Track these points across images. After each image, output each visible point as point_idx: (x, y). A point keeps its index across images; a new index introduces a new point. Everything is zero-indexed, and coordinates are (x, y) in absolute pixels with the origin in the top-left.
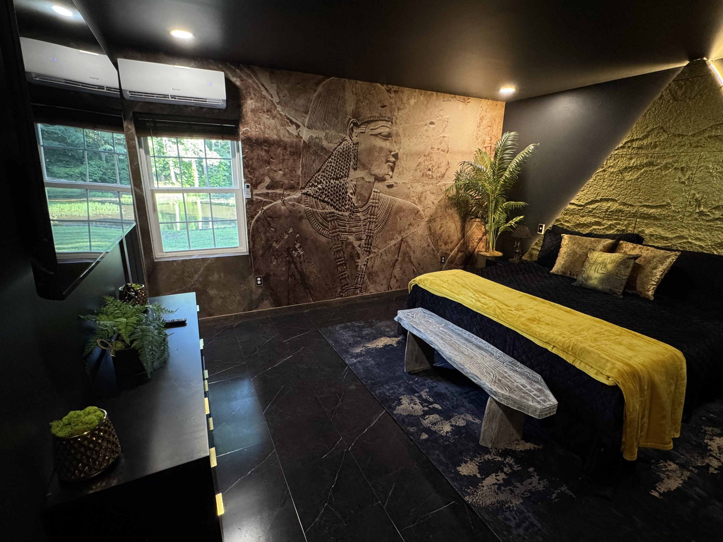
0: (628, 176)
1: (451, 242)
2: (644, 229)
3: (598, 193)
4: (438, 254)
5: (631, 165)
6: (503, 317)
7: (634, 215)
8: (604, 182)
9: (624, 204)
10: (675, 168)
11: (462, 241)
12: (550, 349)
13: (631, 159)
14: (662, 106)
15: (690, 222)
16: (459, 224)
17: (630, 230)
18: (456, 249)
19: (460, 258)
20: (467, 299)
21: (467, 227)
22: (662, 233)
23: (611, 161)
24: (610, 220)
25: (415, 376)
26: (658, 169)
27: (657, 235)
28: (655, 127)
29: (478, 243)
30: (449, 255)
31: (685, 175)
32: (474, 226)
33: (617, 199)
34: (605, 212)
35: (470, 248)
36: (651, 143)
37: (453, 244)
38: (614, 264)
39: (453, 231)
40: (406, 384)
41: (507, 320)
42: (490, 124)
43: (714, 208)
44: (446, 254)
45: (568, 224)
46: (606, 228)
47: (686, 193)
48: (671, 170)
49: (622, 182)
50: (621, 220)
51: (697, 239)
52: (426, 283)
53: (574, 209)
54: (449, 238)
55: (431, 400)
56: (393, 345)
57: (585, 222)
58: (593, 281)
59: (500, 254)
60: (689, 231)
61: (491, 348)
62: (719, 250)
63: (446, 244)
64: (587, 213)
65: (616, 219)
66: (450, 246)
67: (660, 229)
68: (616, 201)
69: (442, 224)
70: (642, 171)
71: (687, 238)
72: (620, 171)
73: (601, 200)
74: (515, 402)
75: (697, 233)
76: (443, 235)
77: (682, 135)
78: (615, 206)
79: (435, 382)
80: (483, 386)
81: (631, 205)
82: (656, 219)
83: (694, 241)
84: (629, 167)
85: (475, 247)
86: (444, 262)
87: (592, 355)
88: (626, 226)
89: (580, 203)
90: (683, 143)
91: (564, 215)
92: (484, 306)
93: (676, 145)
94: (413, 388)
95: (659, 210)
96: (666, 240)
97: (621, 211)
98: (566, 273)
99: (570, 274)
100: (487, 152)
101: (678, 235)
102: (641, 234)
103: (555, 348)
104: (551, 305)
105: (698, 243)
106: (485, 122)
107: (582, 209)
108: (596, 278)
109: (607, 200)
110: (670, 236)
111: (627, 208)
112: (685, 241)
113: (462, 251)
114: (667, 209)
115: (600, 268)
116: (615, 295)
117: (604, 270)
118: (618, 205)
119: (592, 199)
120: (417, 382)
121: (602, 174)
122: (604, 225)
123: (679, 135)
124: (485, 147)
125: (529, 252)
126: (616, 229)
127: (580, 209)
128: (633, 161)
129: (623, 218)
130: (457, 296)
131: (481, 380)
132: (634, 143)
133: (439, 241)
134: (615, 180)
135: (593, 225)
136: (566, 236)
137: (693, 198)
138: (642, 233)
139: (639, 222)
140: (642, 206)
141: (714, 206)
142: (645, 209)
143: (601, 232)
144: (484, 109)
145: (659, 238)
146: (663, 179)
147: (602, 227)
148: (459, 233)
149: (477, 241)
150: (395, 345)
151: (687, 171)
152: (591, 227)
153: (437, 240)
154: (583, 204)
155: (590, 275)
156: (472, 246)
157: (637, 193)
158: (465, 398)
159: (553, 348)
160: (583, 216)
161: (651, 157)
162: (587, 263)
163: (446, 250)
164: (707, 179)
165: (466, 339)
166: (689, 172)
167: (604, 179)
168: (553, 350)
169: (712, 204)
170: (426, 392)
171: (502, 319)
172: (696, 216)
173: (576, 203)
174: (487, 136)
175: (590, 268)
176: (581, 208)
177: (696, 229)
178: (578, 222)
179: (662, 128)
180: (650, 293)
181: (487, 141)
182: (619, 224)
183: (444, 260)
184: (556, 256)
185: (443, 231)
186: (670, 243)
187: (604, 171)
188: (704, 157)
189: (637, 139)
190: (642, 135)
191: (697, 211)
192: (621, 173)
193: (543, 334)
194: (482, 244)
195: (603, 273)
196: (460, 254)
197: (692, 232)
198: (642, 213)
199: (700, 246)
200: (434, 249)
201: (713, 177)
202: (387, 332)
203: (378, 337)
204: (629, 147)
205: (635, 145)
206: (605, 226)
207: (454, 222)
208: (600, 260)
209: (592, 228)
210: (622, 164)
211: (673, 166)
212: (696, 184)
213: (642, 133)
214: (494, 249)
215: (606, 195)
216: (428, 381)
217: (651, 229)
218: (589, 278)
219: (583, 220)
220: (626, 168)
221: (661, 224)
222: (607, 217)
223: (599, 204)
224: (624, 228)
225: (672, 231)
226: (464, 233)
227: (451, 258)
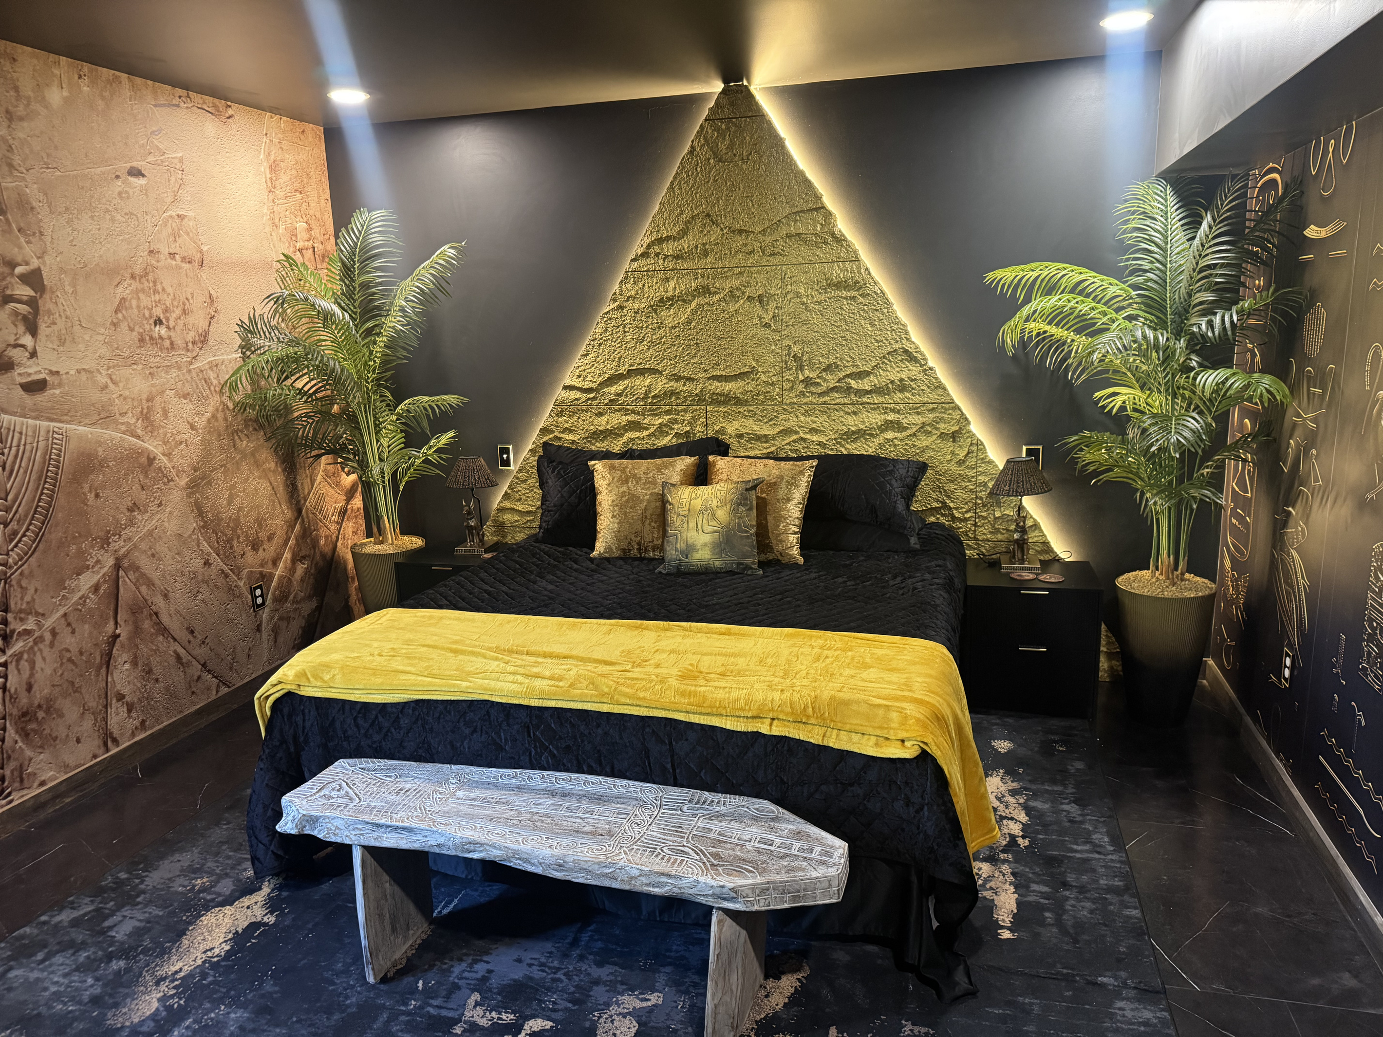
0: (670, 317)
1: (270, 538)
2: (724, 425)
3: (620, 358)
4: (241, 584)
5: (670, 294)
6: (626, 695)
7: (700, 399)
8: (625, 332)
9: (677, 378)
10: (749, 297)
11: (298, 527)
12: (765, 729)
13: (667, 280)
14: (699, 169)
15: (795, 400)
16: (279, 479)
17: (700, 432)
18: (287, 555)
19: (302, 580)
20: (497, 680)
21: (303, 482)
22: (756, 428)
23: (628, 286)
24: (655, 415)
25: (408, 980)
26: (720, 300)
27: (748, 434)
28: (695, 213)
29: (340, 524)
30: (272, 576)
31: (767, 310)
32: (319, 478)
33: (660, 368)
34: (643, 399)
35: (322, 542)
36: (696, 247)
37: (277, 540)
38: (728, 507)
39: (266, 502)
40: (403, 1018)
41: (639, 698)
42: (297, 185)
43: (824, 370)
44: (262, 576)
45: (571, 437)
46: (653, 434)
47: (776, 345)
48: (741, 302)
49: (662, 331)
50: (678, 413)
51: (813, 431)
52: (327, 677)
53: (577, 399)
54: (260, 525)
55: (508, 1017)
56: (265, 924)
57: (609, 427)
58: (700, 552)
59: (417, 542)
60: (797, 417)
61: (621, 786)
62: (848, 446)
63: (255, 546)
64: (607, 404)
65: (668, 412)
66: (269, 550)
67: (751, 422)
68: (660, 373)
69: (233, 487)
70: (693, 305)
71: (797, 433)
72: (651, 306)
73: (630, 373)
74: (782, 889)
75: (808, 419)
76: (242, 521)
77: (746, 231)
78: (661, 385)
79: (476, 962)
80: (691, 891)
81: (690, 379)
82: (739, 402)
83: (808, 436)
84: (669, 299)
85: (334, 537)
86: (263, 603)
87: (855, 707)
88: (690, 423)
89: (587, 385)
90: (750, 248)
91: (557, 415)
92: (561, 684)
93: (740, 250)
94: (430, 1016)
95: (741, 383)
96: (766, 442)
97: (673, 393)
98: (630, 550)
99: (639, 549)
100: (307, 263)
101: (781, 428)
102: (721, 437)
103: (775, 722)
104: (685, 629)
105: (815, 438)
106: (284, 178)
107: (594, 398)
108: (705, 545)
109: (641, 372)
110: (771, 433)
111: (684, 385)
112: (795, 437)
113: (304, 557)
114: (753, 380)
115: (704, 521)
116: (749, 572)
117: (714, 523)
118: (665, 381)
119: (611, 372)
120: (429, 994)
121: (616, 314)
122: (647, 429)
123: (740, 232)
124: (300, 250)
125: (495, 521)
126: (674, 432)
127: (589, 399)
128: (672, 284)
129: (680, 408)
130: (464, 684)
131: (680, 878)
132: (664, 246)
133: (235, 543)
134: (647, 327)
135: (626, 431)
136: (598, 466)
137: (789, 354)
138: (723, 434)
139: (712, 412)
140: (709, 379)
141: (823, 366)
142: (716, 383)
143: (647, 445)
144: (276, 141)
145: (753, 439)
146: (734, 321)
147: (646, 433)
148: (284, 507)
149: (335, 518)
150: (271, 919)
151: (768, 304)
152: (622, 435)
153: (230, 541)
154: (594, 386)
155: (690, 541)
156: (327, 537)
157: (694, 352)
158: (582, 958)
159: (771, 725)
160: (600, 414)
161: (703, 276)
162: (672, 517)
163: (262, 565)
164: (803, 317)
165: (552, 793)
166: (773, 305)
167: (625, 327)
168: (774, 728)
169: (820, 363)
170: (477, 1004)
171: (623, 700)
172: (801, 387)
173: (579, 385)
174: (299, 218)
175: (685, 525)
176: (591, 395)
177: (806, 413)
178: (592, 427)
179: (708, 215)
180: (795, 551)
181: (302, 235)
182: (676, 421)
183: (262, 596)
184: (592, 516)
185: (240, 509)
186: (774, 445)
187: (621, 307)
188: (789, 274)
189: (668, 238)
190: (676, 229)
191: (801, 378)
192: (655, 311)
193: (737, 700)
194: (351, 524)
195: (715, 532)
196: (301, 568)
197: (802, 418)
198: (714, 393)
199: (820, 444)
200: (226, 568)
201: (810, 311)
202: (203, 890)
203: (190, 923)
204: (657, 255)
205: (669, 248)
206: (652, 430)
207: (265, 475)
208: (698, 504)
209: (625, 439)
210: (653, 290)
211: (743, 293)
212: (787, 326)
213: (674, 225)
214: (398, 531)
215: (637, 361)
216: (457, 970)
217: (736, 424)
218: (691, 548)
219: (603, 423)
220: (661, 300)
221: (749, 411)
222: (650, 410)
223: (626, 382)
224: (688, 428)
225: (771, 423)
226: (298, 502)
227: (279, 586)
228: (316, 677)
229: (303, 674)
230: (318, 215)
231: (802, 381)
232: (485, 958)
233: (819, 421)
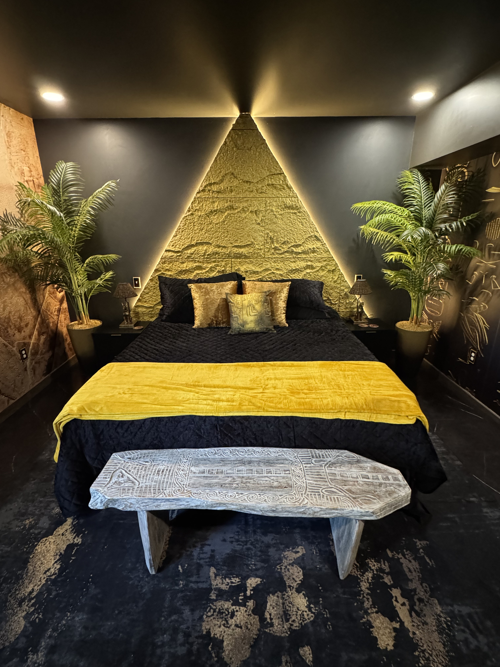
0: (215, 219)
1: (27, 325)
2: (239, 267)
3: (192, 237)
4: (14, 349)
5: (216, 209)
7: (229, 256)
8: (194, 226)
9: (219, 246)
11: (39, 319)
12: (342, 417)
13: (214, 202)
15: (270, 256)
16: (28, 296)
17: (228, 270)
18: (36, 333)
19: (44, 343)
21: (40, 297)
22: (253, 268)
26: (238, 212)
27: (250, 271)
28: (227, 172)
29: (58, 316)
30: (29, 344)
31: (258, 217)
32: (47, 295)
33: (211, 242)
34: (203, 256)
35: (51, 325)
37: (30, 326)
42: (22, 147)
44: (25, 344)
45: (169, 273)
46: (208, 271)
47: (262, 232)
48: (247, 213)
49: (211, 225)
50: (219, 262)
51: (277, 269)
53: (172, 256)
57: (187, 268)
59: (98, 323)
60: (271, 263)
64: (186, 258)
65: (214, 262)
66: (27, 331)
67: (251, 266)
68: (211, 244)
70: (226, 214)
71: (271, 270)
72: (206, 214)
73: (197, 244)
77: (250, 182)
78: (211, 249)
81: (224, 247)
82: (246, 257)
83: (275, 272)
84: (215, 211)
85: (56, 322)
86: (27, 357)
88: (224, 266)
89: (177, 250)
90: (251, 189)
91: (162, 263)
95: (247, 249)
96: (257, 274)
98: (212, 324)
99: (216, 324)
102: (238, 272)
103: (347, 413)
106: (14, 142)
107: (180, 256)
109: (202, 244)
111: (222, 250)
112: (270, 272)
113: (43, 333)
114: (252, 247)
115: (250, 311)
117: (255, 311)
118: (213, 248)
119: (188, 244)
120: (187, 574)
121: (190, 217)
122: (205, 269)
123: (247, 182)
126: (217, 270)
127: (178, 256)
129: (220, 260)
132: (212, 187)
134: (205, 223)
135: (195, 270)
136: (192, 286)
137: (268, 237)
139: (234, 261)
140: (233, 247)
142: (236, 249)
143: (204, 276)
145: (252, 273)
146: (244, 221)
147: (204, 271)
148: (32, 310)
149: (56, 313)
151: (259, 214)
152: (193, 272)
154: (180, 250)
155: (244, 320)
156: (53, 322)
157: (226, 235)
160: (183, 263)
162: (234, 309)
163: (24, 339)
166: (261, 215)
167: (194, 223)
168: (346, 416)
169: (281, 240)
172: (273, 251)
173: (173, 250)
174: (25, 165)
175: (241, 313)
176: (179, 254)
177: (275, 262)
178: (179, 269)
179: (233, 174)
180: (284, 321)
181: (27, 173)
182: (218, 266)
183: (25, 354)
186: (261, 275)
187: (192, 214)
188: (268, 202)
189: (214, 183)
192: (208, 216)
194: (63, 315)
195: (255, 315)
197: (273, 264)
198: (235, 253)
199: (281, 275)
204: (209, 191)
205: (215, 188)
207: (21, 294)
209: (195, 274)
210: (208, 207)
211: (248, 209)
212: (267, 224)
213: (217, 178)
215: (200, 239)
217: (245, 267)
219: (185, 266)
220: (211, 211)
221: (250, 261)
223: (195, 248)
224: (223, 269)
226: (38, 307)
227: (33, 348)
228: (90, 409)
229: (82, 409)
230: (34, 164)
231: (273, 248)
232: (207, 543)
233: (280, 265)
